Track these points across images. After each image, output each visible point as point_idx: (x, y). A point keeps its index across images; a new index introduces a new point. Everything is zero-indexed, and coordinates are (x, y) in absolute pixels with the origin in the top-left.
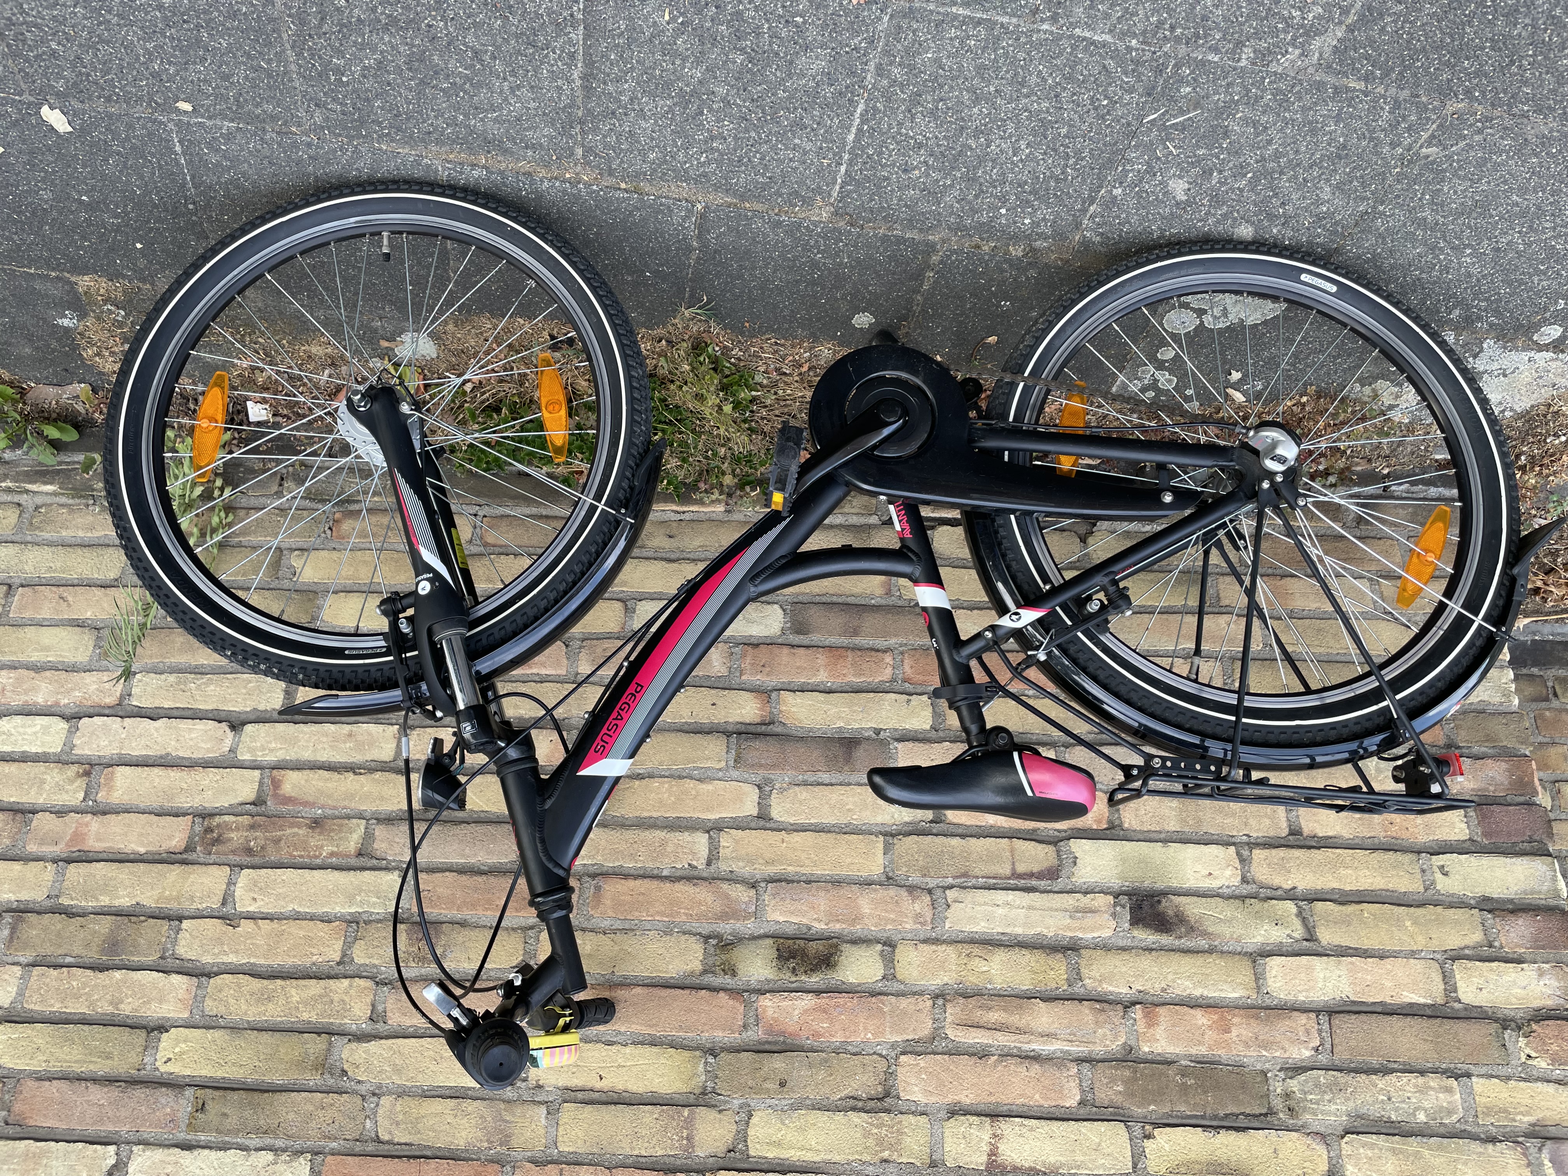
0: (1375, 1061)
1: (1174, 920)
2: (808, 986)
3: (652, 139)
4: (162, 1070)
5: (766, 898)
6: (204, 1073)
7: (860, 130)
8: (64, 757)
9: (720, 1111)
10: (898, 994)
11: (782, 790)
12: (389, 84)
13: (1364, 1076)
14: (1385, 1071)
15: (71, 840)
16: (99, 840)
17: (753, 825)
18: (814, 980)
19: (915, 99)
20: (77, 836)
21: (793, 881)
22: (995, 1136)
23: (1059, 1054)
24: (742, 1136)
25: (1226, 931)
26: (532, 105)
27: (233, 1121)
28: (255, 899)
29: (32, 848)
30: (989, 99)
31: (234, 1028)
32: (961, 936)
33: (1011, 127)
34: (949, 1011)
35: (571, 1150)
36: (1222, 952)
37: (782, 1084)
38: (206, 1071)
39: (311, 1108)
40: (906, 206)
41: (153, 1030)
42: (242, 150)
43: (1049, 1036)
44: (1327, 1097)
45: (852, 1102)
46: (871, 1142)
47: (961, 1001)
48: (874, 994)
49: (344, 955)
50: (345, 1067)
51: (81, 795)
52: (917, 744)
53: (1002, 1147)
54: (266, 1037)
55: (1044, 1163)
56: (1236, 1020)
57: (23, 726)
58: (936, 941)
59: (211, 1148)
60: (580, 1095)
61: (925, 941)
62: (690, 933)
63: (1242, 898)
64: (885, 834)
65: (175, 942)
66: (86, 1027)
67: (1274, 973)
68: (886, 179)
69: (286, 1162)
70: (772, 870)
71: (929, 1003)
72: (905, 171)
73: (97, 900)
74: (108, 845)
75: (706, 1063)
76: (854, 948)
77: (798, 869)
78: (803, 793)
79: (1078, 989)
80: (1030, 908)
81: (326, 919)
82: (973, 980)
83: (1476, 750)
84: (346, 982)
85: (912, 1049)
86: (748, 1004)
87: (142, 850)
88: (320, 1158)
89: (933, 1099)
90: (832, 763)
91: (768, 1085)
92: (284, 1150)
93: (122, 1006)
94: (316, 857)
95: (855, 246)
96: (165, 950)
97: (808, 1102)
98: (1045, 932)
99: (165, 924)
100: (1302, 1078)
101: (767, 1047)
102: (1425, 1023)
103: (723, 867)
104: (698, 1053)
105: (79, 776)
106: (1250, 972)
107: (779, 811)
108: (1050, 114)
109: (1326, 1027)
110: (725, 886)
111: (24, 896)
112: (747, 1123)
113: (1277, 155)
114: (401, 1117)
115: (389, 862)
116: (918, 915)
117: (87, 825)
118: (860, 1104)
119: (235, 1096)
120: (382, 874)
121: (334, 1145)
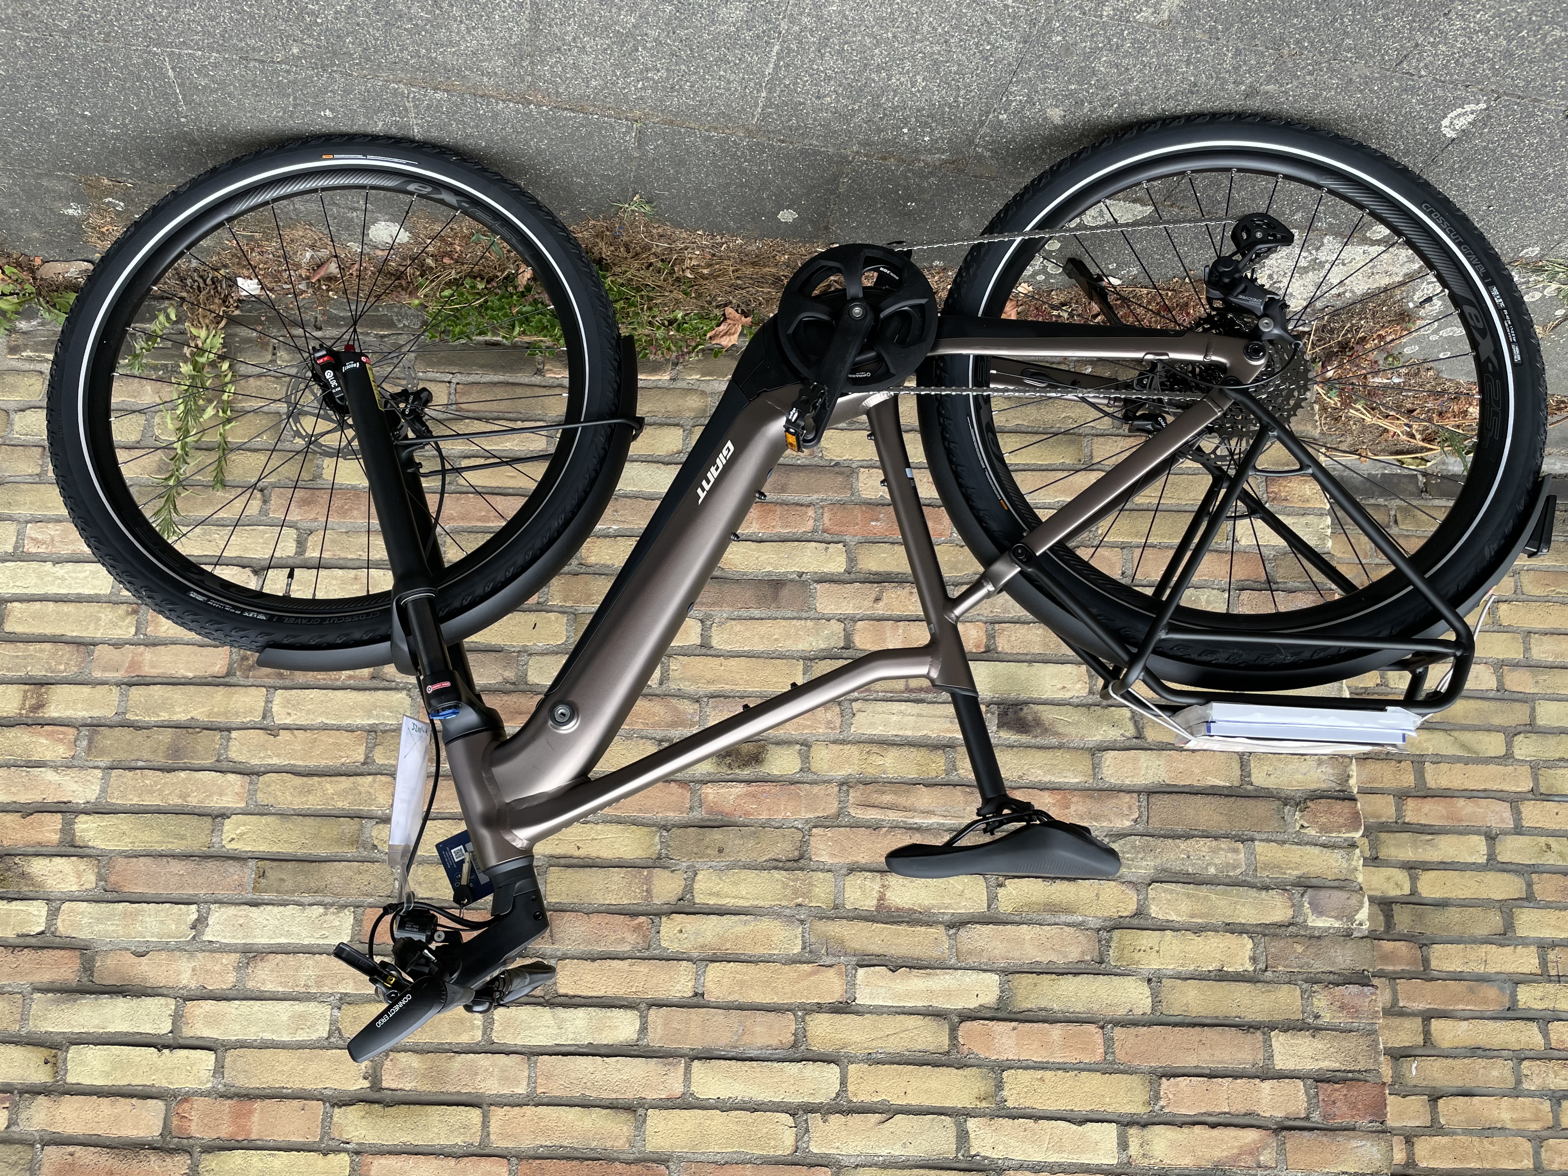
0: (1179, 829)
1: (1032, 723)
2: (741, 778)
3: (594, 69)
4: (228, 846)
5: (708, 710)
6: (261, 849)
7: (777, 66)
8: (114, 598)
9: (673, 871)
10: (812, 783)
11: (721, 624)
12: (358, 25)
13: (1170, 841)
14: (1187, 837)
15: (129, 667)
16: (153, 667)
17: (697, 652)
18: (746, 773)
19: (824, 42)
20: (133, 664)
21: (729, 697)
22: (883, 886)
23: (935, 826)
24: (689, 888)
25: (1072, 731)
26: (486, 42)
27: (289, 884)
28: (289, 714)
29: (97, 674)
30: (887, 42)
31: (283, 815)
32: (863, 737)
33: (908, 65)
34: (851, 795)
35: (557, 900)
36: (1069, 748)
37: (721, 851)
38: (263, 848)
39: (351, 873)
40: (820, 125)
41: (217, 817)
42: (228, 75)
43: (929, 813)
44: (1140, 856)
45: (775, 863)
46: (788, 892)
47: (861, 787)
48: (793, 783)
49: (367, 757)
50: (376, 843)
51: (133, 630)
52: (832, 584)
53: (888, 894)
54: (309, 821)
55: (920, 905)
56: (1075, 799)
57: (74, 571)
58: (843, 742)
59: (273, 904)
60: (562, 861)
61: (834, 742)
62: (647, 738)
63: (1088, 706)
64: (805, 659)
65: (227, 748)
66: (161, 816)
67: (1108, 763)
68: (801, 104)
69: (334, 913)
70: (712, 688)
71: (836, 789)
72: (818, 98)
73: (158, 715)
74: (160, 671)
75: (661, 836)
76: (778, 748)
77: (734, 687)
78: (738, 626)
79: (953, 777)
80: (919, 715)
81: (350, 730)
82: (871, 771)
83: (1291, 585)
84: (370, 778)
85: (822, 823)
86: (693, 792)
87: (191, 675)
88: (360, 910)
89: (836, 860)
90: (761, 601)
91: (709, 851)
92: (332, 905)
93: (189, 799)
94: (337, 680)
95: (778, 157)
96: (220, 755)
97: (740, 863)
98: (930, 734)
99: (217, 735)
100: (1122, 842)
101: (708, 823)
102: (1223, 801)
103: (673, 686)
104: (654, 829)
105: (128, 614)
106: (1089, 763)
107: (718, 641)
108: (942, 55)
109: (1144, 803)
110: (674, 701)
111: (96, 713)
112: (693, 880)
113: (1138, 90)
114: (422, 879)
115: (398, 683)
116: (830, 722)
117: (141, 654)
118: (781, 864)
119: (290, 865)
120: (392, 693)
121: (371, 900)
